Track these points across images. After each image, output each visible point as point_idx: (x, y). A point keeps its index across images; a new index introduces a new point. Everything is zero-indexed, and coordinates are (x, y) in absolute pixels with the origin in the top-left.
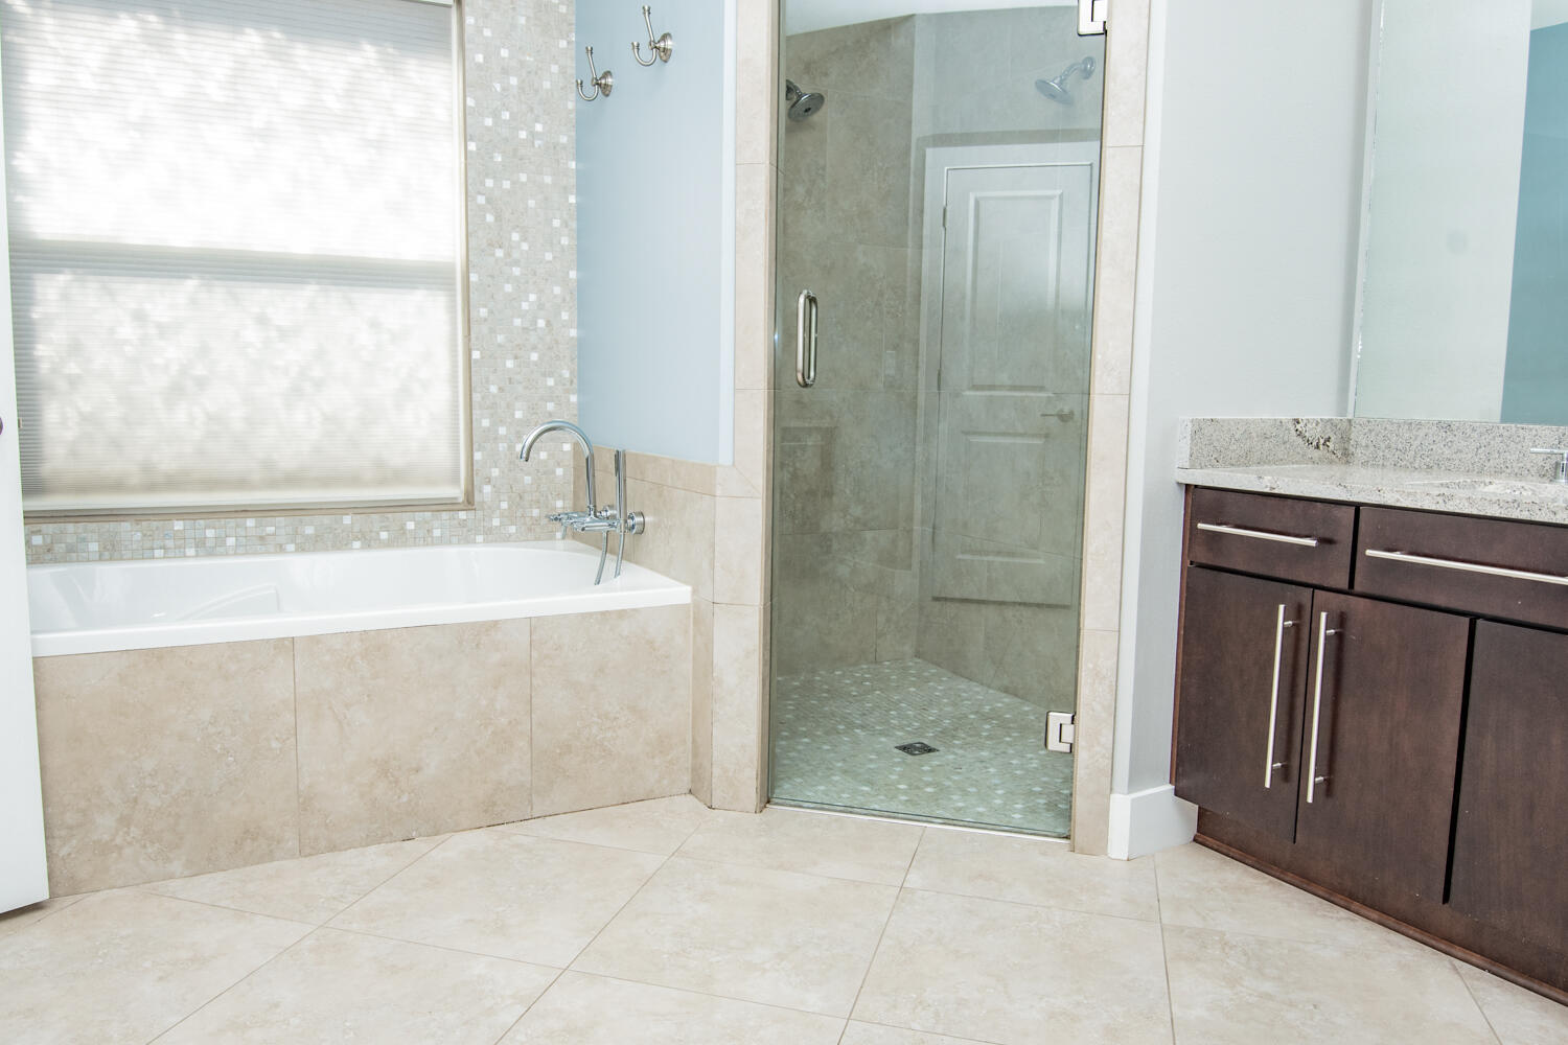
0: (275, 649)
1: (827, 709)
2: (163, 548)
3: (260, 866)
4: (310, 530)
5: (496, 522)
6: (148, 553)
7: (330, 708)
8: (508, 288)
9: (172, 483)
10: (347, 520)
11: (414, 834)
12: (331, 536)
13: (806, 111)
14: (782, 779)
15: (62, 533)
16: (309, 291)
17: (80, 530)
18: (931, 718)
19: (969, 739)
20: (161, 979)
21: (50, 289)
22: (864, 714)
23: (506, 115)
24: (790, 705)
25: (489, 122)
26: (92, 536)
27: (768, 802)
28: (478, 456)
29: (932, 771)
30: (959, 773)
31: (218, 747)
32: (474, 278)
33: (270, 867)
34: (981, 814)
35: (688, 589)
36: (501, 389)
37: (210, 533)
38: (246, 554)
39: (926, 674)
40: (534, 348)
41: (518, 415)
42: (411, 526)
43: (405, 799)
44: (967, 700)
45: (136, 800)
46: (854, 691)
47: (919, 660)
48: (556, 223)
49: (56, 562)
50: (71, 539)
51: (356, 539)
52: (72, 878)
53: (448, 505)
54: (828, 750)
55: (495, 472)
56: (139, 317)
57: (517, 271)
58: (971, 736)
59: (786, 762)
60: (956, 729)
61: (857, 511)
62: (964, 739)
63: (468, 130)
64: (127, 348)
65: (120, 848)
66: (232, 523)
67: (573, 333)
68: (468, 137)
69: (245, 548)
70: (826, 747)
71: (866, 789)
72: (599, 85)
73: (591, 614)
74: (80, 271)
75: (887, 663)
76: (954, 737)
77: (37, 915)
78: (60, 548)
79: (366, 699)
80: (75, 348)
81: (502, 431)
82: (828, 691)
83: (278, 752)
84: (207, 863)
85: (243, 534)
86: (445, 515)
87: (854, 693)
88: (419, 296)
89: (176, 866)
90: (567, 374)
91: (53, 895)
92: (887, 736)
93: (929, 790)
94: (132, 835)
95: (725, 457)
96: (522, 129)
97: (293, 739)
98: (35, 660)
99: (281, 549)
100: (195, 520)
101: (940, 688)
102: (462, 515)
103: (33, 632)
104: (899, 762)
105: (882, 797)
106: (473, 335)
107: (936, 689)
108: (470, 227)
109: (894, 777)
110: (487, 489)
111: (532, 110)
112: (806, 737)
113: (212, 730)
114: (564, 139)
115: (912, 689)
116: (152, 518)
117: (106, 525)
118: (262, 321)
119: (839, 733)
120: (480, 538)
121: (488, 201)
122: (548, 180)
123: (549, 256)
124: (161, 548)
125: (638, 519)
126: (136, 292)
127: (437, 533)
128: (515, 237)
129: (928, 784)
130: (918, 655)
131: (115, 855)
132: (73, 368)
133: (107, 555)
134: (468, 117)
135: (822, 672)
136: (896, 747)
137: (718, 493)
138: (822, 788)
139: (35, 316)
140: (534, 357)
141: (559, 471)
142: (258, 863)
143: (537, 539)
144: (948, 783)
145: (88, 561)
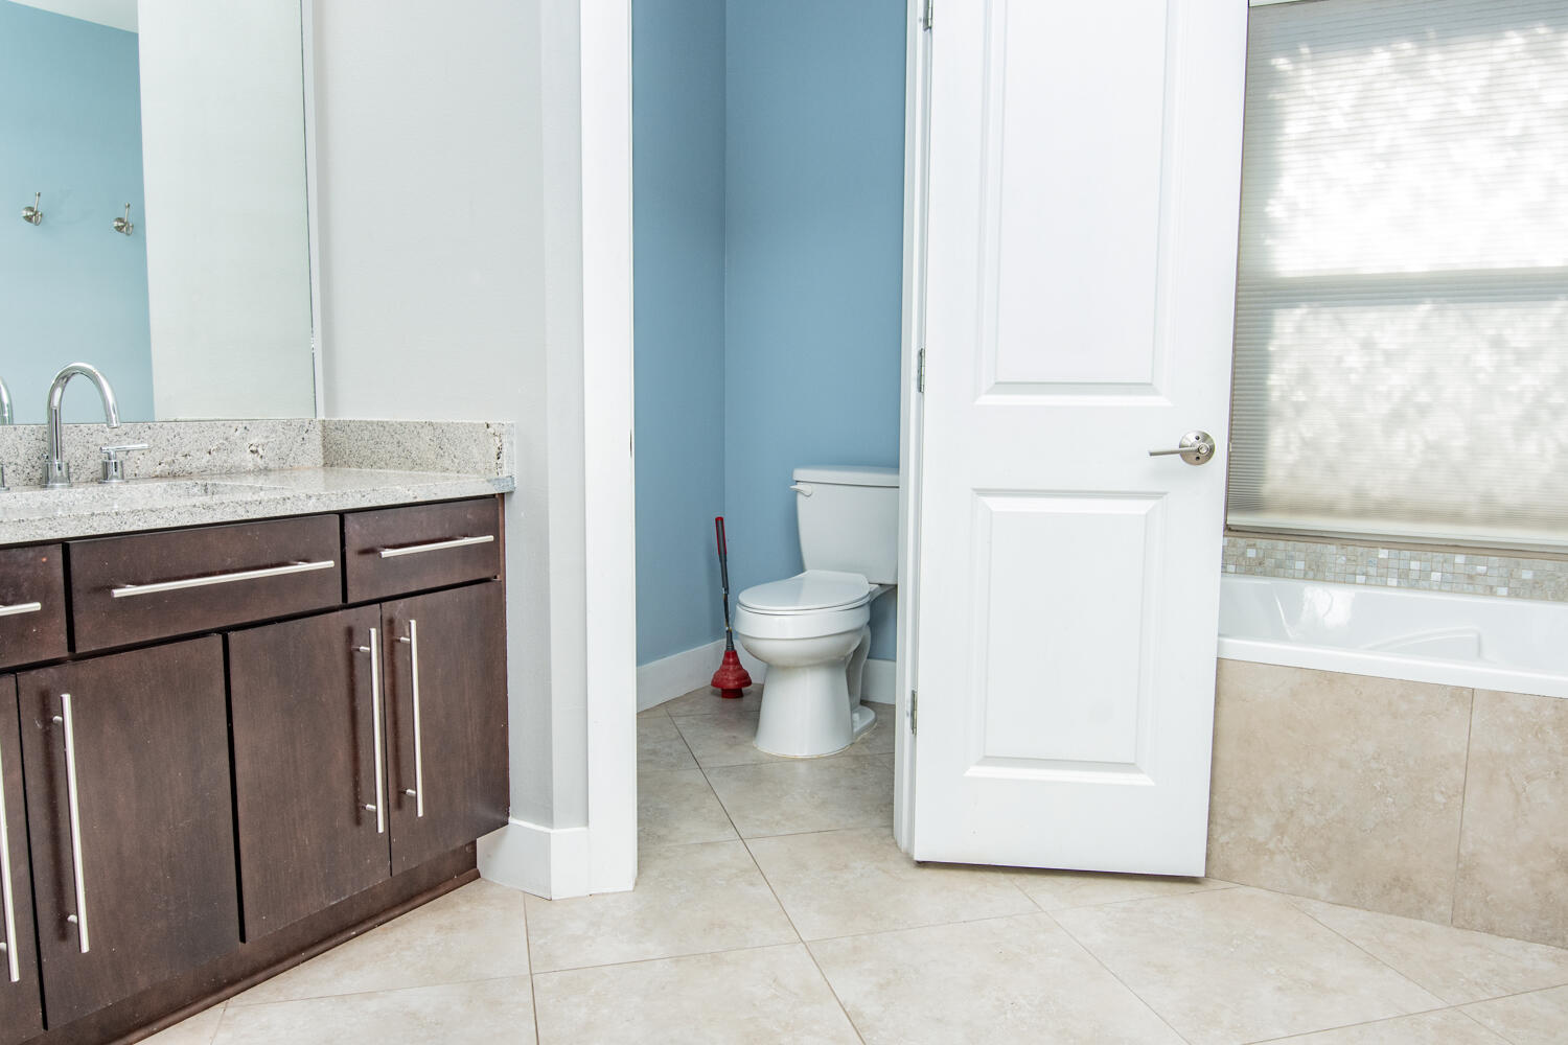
0: (1452, 696)
2: (1365, 574)
3: (1406, 920)
4: (1527, 575)
6: (1350, 578)
7: (1507, 775)
9: (1383, 511)
12: (1553, 584)
15: (1273, 549)
17: (1290, 548)
20: (1280, 989)
21: (1287, 324)
26: (1299, 552)
31: (1378, 784)
33: (1417, 925)
37: (1414, 565)
38: (1451, 591)
45: (1292, 812)
49: (1265, 575)
50: (1280, 556)
52: (1227, 865)
56: (1368, 345)
64: (1353, 377)
65: (1272, 853)
66: (1439, 557)
69: (1450, 585)
74: (1316, 304)
77: (1192, 887)
78: (1269, 562)
79: (1553, 776)
80: (1304, 377)
83: (1442, 807)
84: (1352, 896)
85: (1451, 569)
89: (1321, 889)
91: (1207, 876)
94: (1284, 844)
97: (1460, 797)
98: (1219, 660)
99: (1491, 591)
100: (1400, 550)
103: (1219, 635)
113: (1374, 765)
116: (1358, 543)
117: (1313, 546)
118: (1497, 343)
124: (1363, 574)
126: (1367, 320)
131: (1266, 857)
132: (1300, 396)
133: (1311, 574)
139: (1271, 348)
142: (1404, 916)
145: (1294, 578)
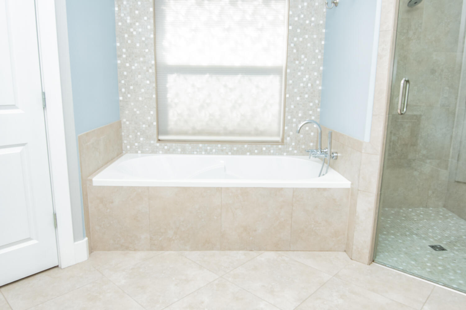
0: (216, 190)
1: (403, 224)
2: (197, 151)
3: (209, 251)
4: (235, 149)
5: (290, 149)
6: (192, 153)
7: (231, 209)
8: (299, 74)
10: (246, 146)
11: (253, 249)
12: (241, 151)
13: (416, 3)
14: (380, 252)
15: (172, 146)
16: (239, 76)
17: (176, 145)
18: (446, 235)
19: (462, 248)
21: (171, 79)
22: (418, 229)
23: (302, 16)
24: (389, 221)
25: (296, 19)
27: (373, 261)
28: (286, 128)
29: (443, 260)
30: (454, 263)
31: (200, 216)
32: (288, 71)
33: (212, 252)
34: (460, 284)
35: (350, 183)
36: (295, 107)
37: (209, 148)
39: (447, 215)
40: (307, 93)
41: (300, 115)
42: (264, 149)
43: (251, 238)
44: (463, 229)
45: (178, 228)
46: (415, 218)
47: (444, 209)
48: (317, 51)
49: (170, 154)
50: (174, 148)
51: (248, 152)
52: (162, 246)
53: (276, 143)
54: (401, 242)
55: (291, 133)
56: (193, 86)
57: (302, 68)
58: (462, 246)
59: (383, 245)
60: (456, 242)
61: (424, 152)
62: (459, 247)
63: (290, 22)
64: (190, 95)
65: (174, 240)
66: (215, 145)
67: (320, 88)
68: (289, 25)
69: (217, 153)
70: (400, 241)
71: (413, 262)
72: (334, 3)
73: (314, 189)
74: (179, 74)
75: (431, 208)
76: (455, 245)
78: (171, 150)
79: (241, 207)
80: (177, 95)
81: (294, 120)
82: (405, 217)
83: (216, 220)
84: (195, 248)
85: (217, 148)
86: (275, 146)
87: (415, 219)
88: (271, 77)
89: (188, 247)
90: (317, 101)
92: (426, 240)
93: (440, 268)
94: (177, 237)
95: (367, 139)
96: (307, 20)
97: (220, 216)
99: (227, 154)
100: (205, 144)
101: (452, 222)
102: (280, 146)
104: (429, 253)
105: (419, 268)
106: (287, 90)
107: (450, 223)
108: (288, 54)
109: (426, 259)
110: (288, 139)
111: (311, 13)
112: (393, 235)
113: (199, 211)
114: (321, 22)
115: (440, 221)
116: (194, 143)
117: (183, 144)
118: (225, 86)
119: (406, 235)
120: (285, 154)
121: (295, 45)
122: (315, 36)
123: (313, 62)
125: (335, 155)
127: (272, 151)
128: (303, 56)
129: (440, 265)
130: (444, 206)
131: (172, 242)
132: (176, 100)
133: (182, 152)
134: (290, 18)
135: (404, 209)
136: (429, 246)
137: (363, 151)
138: (395, 259)
140: (306, 96)
141: (312, 134)
143: (303, 155)
144: (448, 266)
145: (178, 154)
